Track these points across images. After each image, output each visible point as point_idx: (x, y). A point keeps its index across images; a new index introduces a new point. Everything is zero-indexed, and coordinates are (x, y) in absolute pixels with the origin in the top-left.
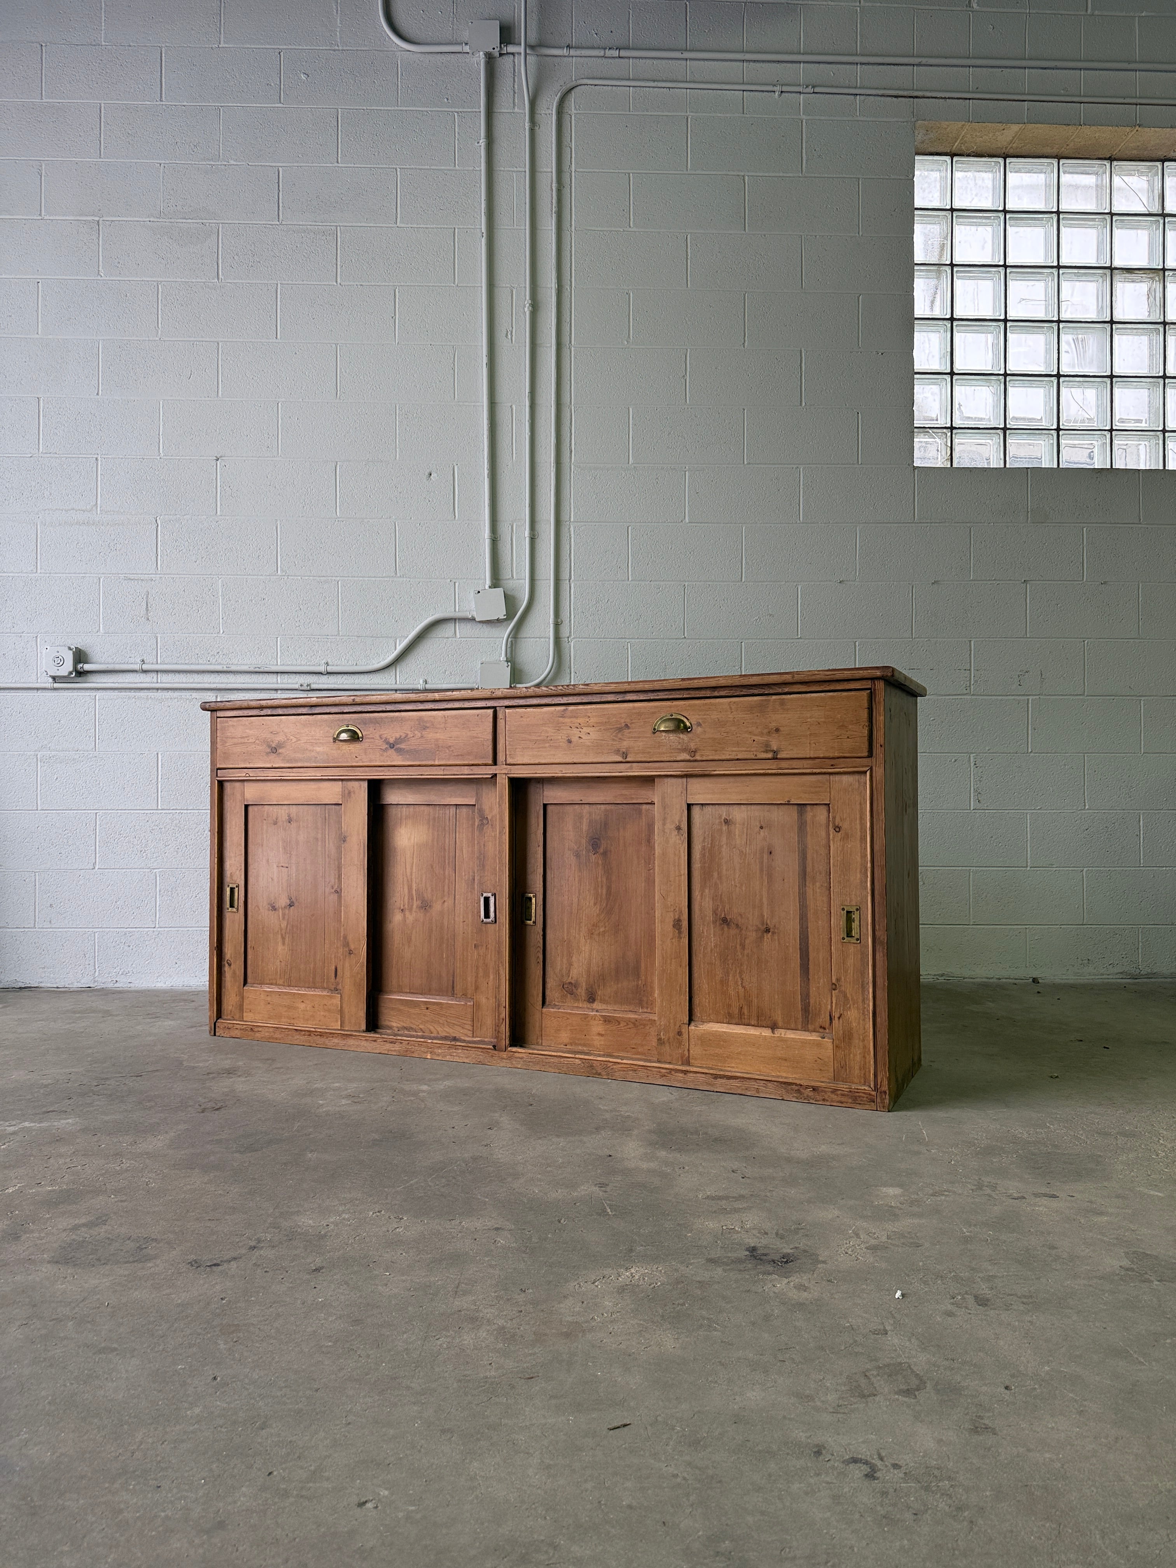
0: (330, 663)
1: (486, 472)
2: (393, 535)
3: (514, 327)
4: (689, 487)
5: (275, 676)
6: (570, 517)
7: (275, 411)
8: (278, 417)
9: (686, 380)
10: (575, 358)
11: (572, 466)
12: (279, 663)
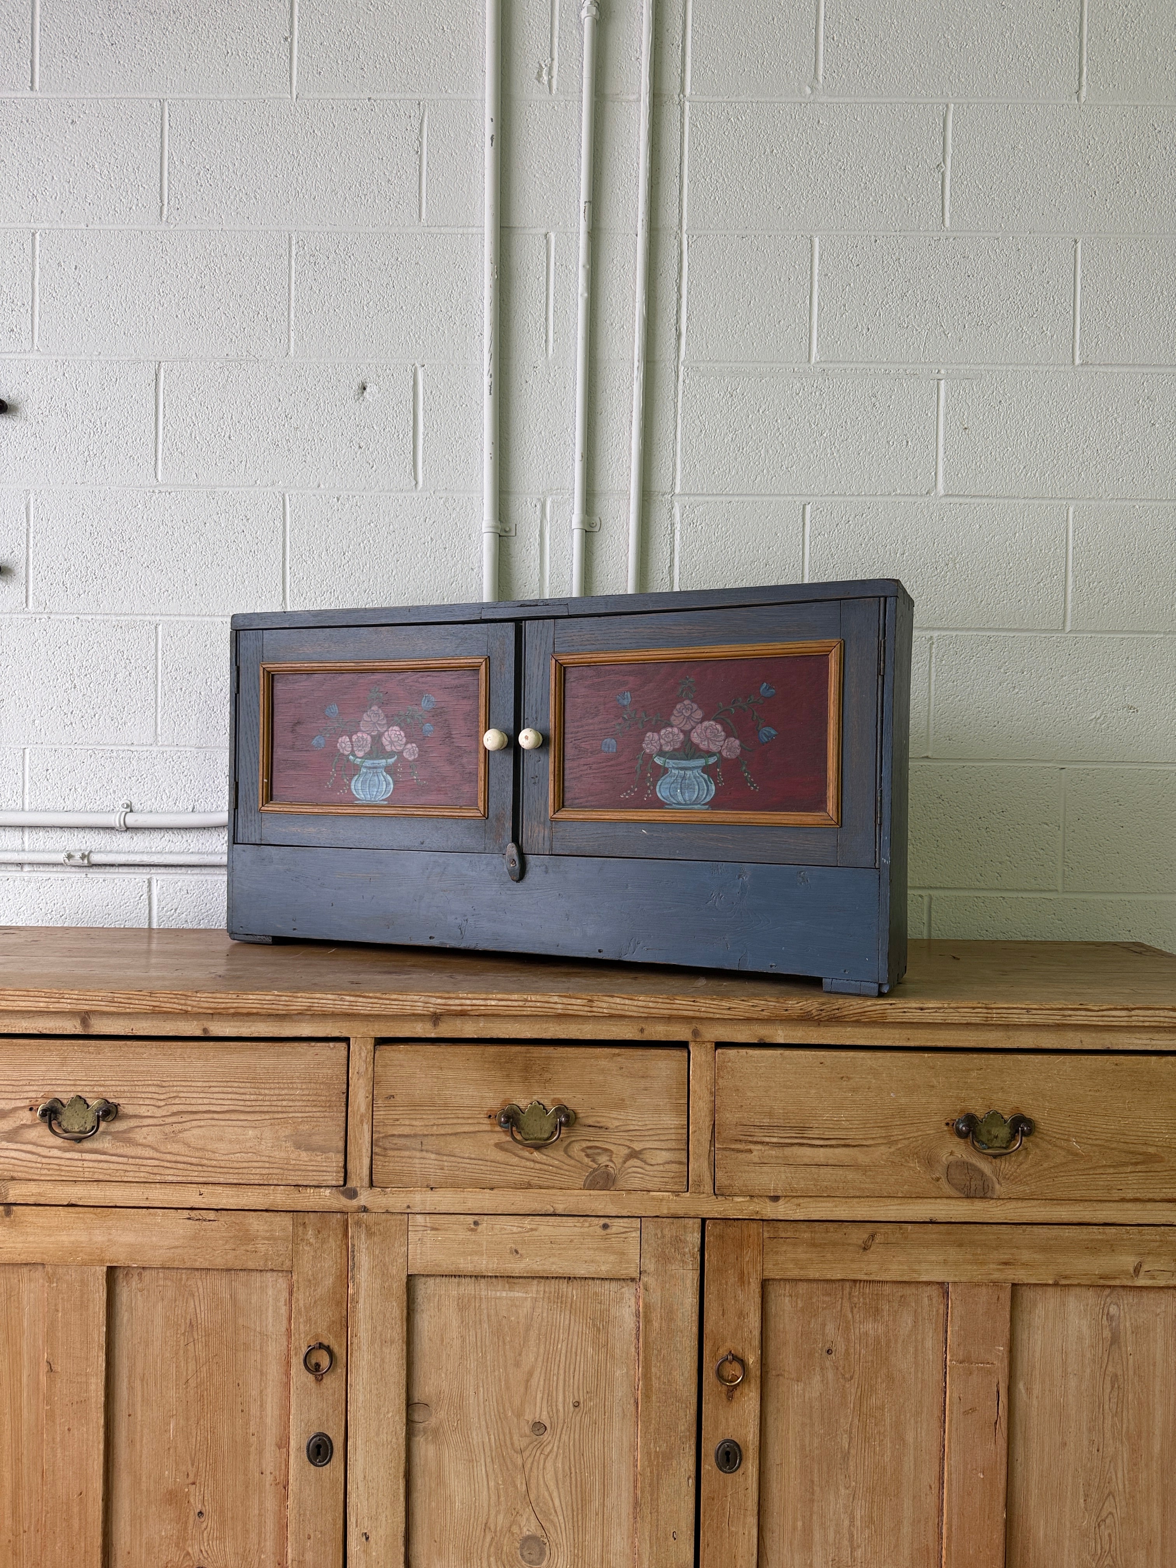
0: (136, 807)
1: (487, 380)
2: (278, 523)
3: (556, 56)
4: (946, 415)
5: (18, 834)
6: (673, 484)
7: (28, 251)
8: (33, 266)
9: (943, 174)
10: (693, 125)
11: (681, 368)
12: (27, 807)
